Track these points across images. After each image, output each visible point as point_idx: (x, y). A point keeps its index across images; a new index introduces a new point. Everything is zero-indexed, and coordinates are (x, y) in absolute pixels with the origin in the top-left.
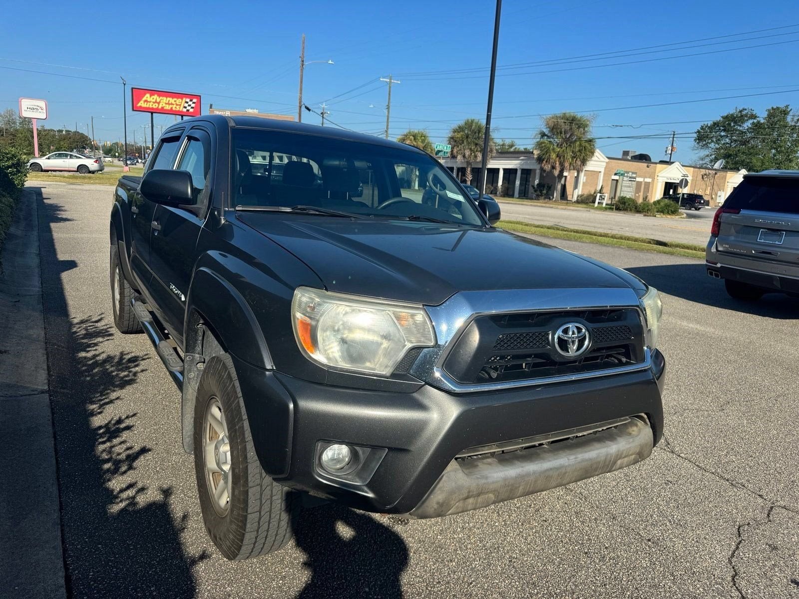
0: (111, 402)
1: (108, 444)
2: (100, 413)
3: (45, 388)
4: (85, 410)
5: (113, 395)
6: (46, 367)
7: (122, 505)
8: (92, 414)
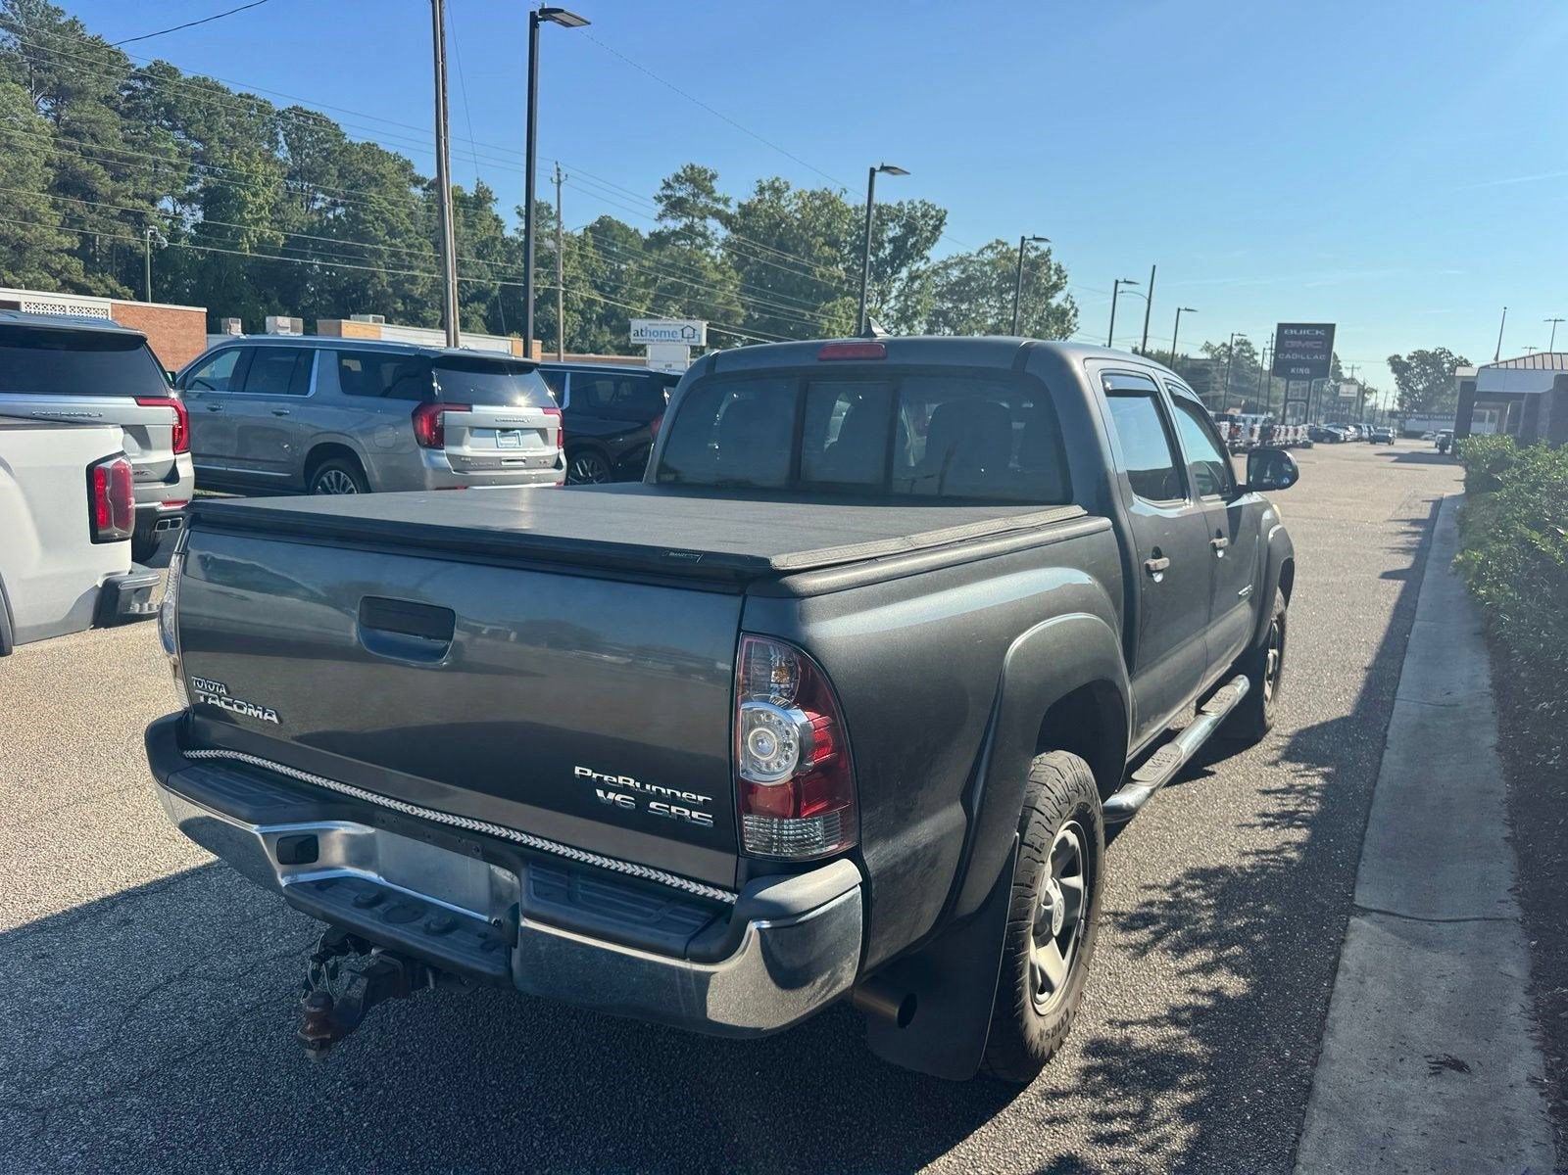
0: (1258, 853)
1: (1301, 809)
2: (1289, 843)
3: (1356, 919)
4: (1307, 854)
5: (1246, 862)
6: (1340, 977)
7: (1320, 769)
8: (1299, 846)
